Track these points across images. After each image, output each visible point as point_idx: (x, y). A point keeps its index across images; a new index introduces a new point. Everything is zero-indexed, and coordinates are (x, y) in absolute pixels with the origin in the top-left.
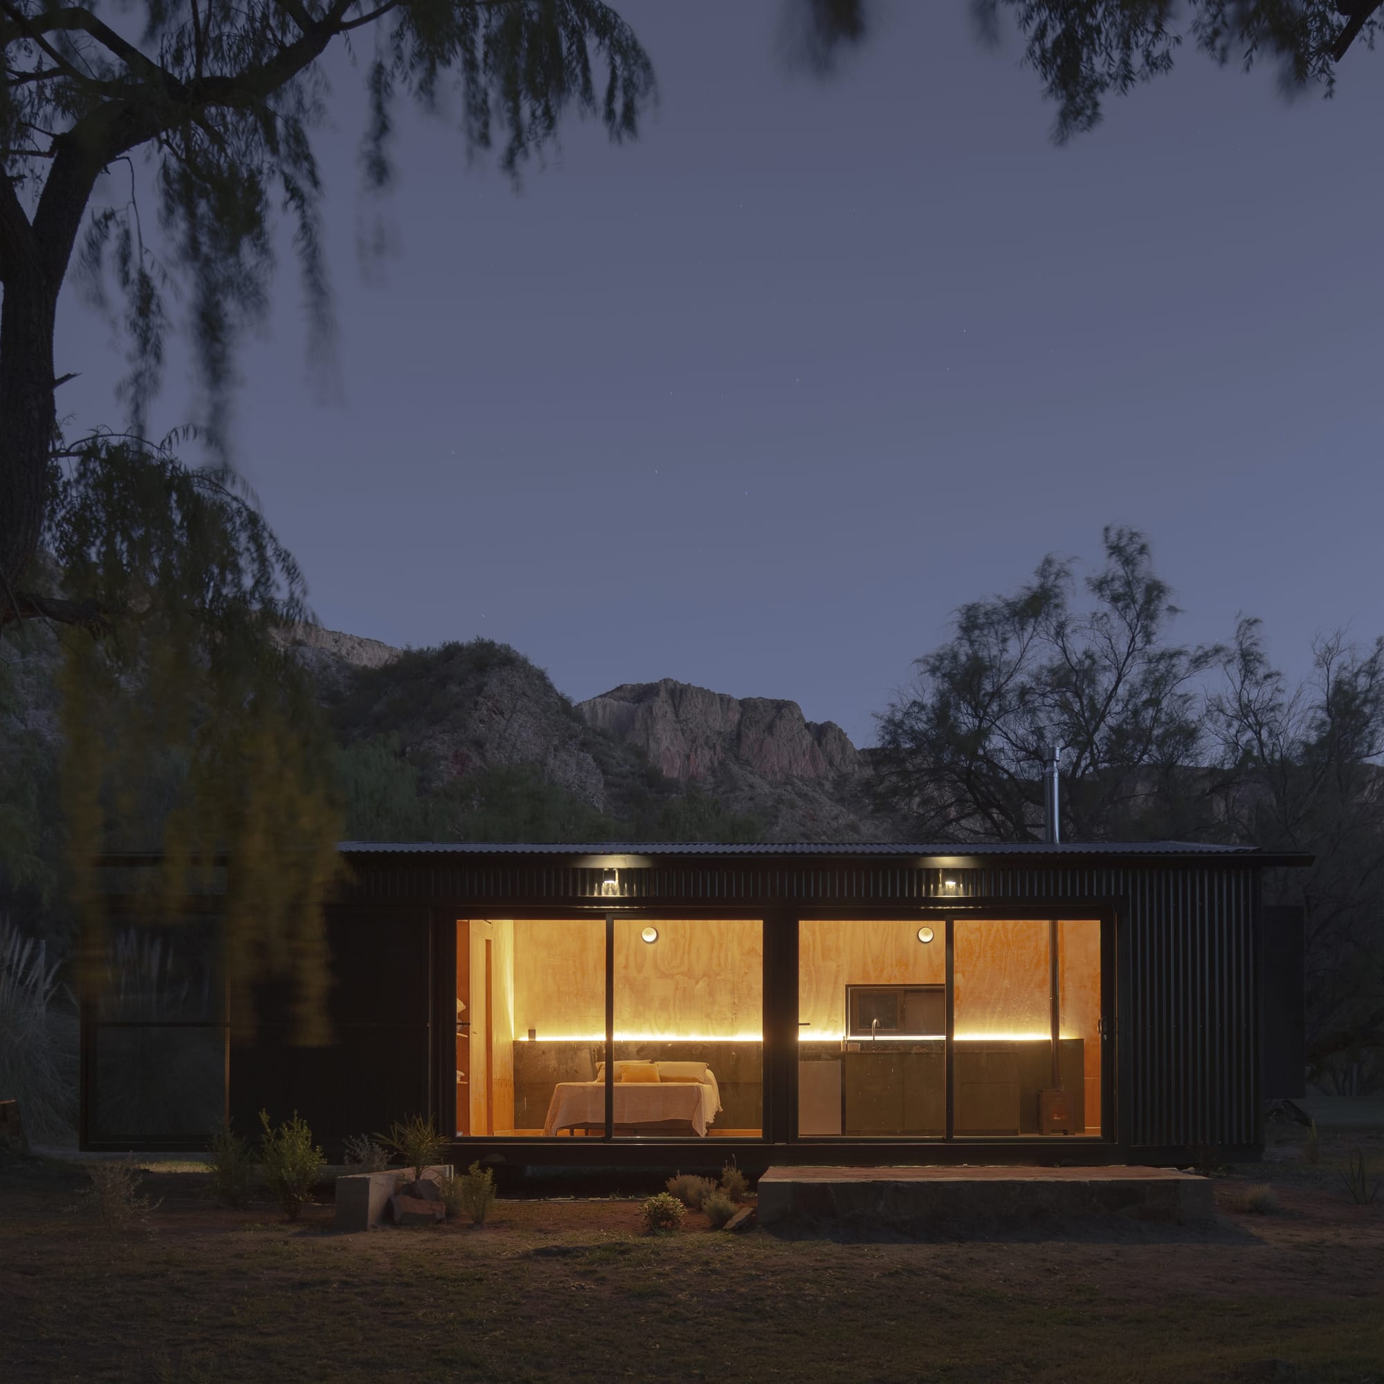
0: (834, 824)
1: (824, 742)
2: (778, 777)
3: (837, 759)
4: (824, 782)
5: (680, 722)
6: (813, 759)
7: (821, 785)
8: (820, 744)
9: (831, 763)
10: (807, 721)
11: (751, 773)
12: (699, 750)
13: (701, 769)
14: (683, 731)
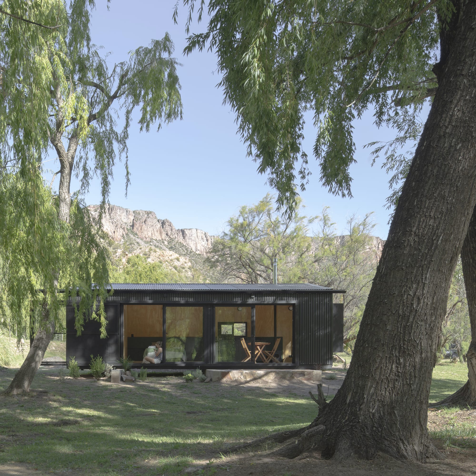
0: (170, 258)
1: (164, 226)
2: (148, 239)
3: (169, 233)
4: (165, 241)
5: (111, 219)
6: (161, 233)
7: (163, 242)
8: (163, 227)
9: (167, 234)
10: (158, 219)
11: (138, 238)
12: (118, 229)
13: (119, 237)
14: (112, 223)
